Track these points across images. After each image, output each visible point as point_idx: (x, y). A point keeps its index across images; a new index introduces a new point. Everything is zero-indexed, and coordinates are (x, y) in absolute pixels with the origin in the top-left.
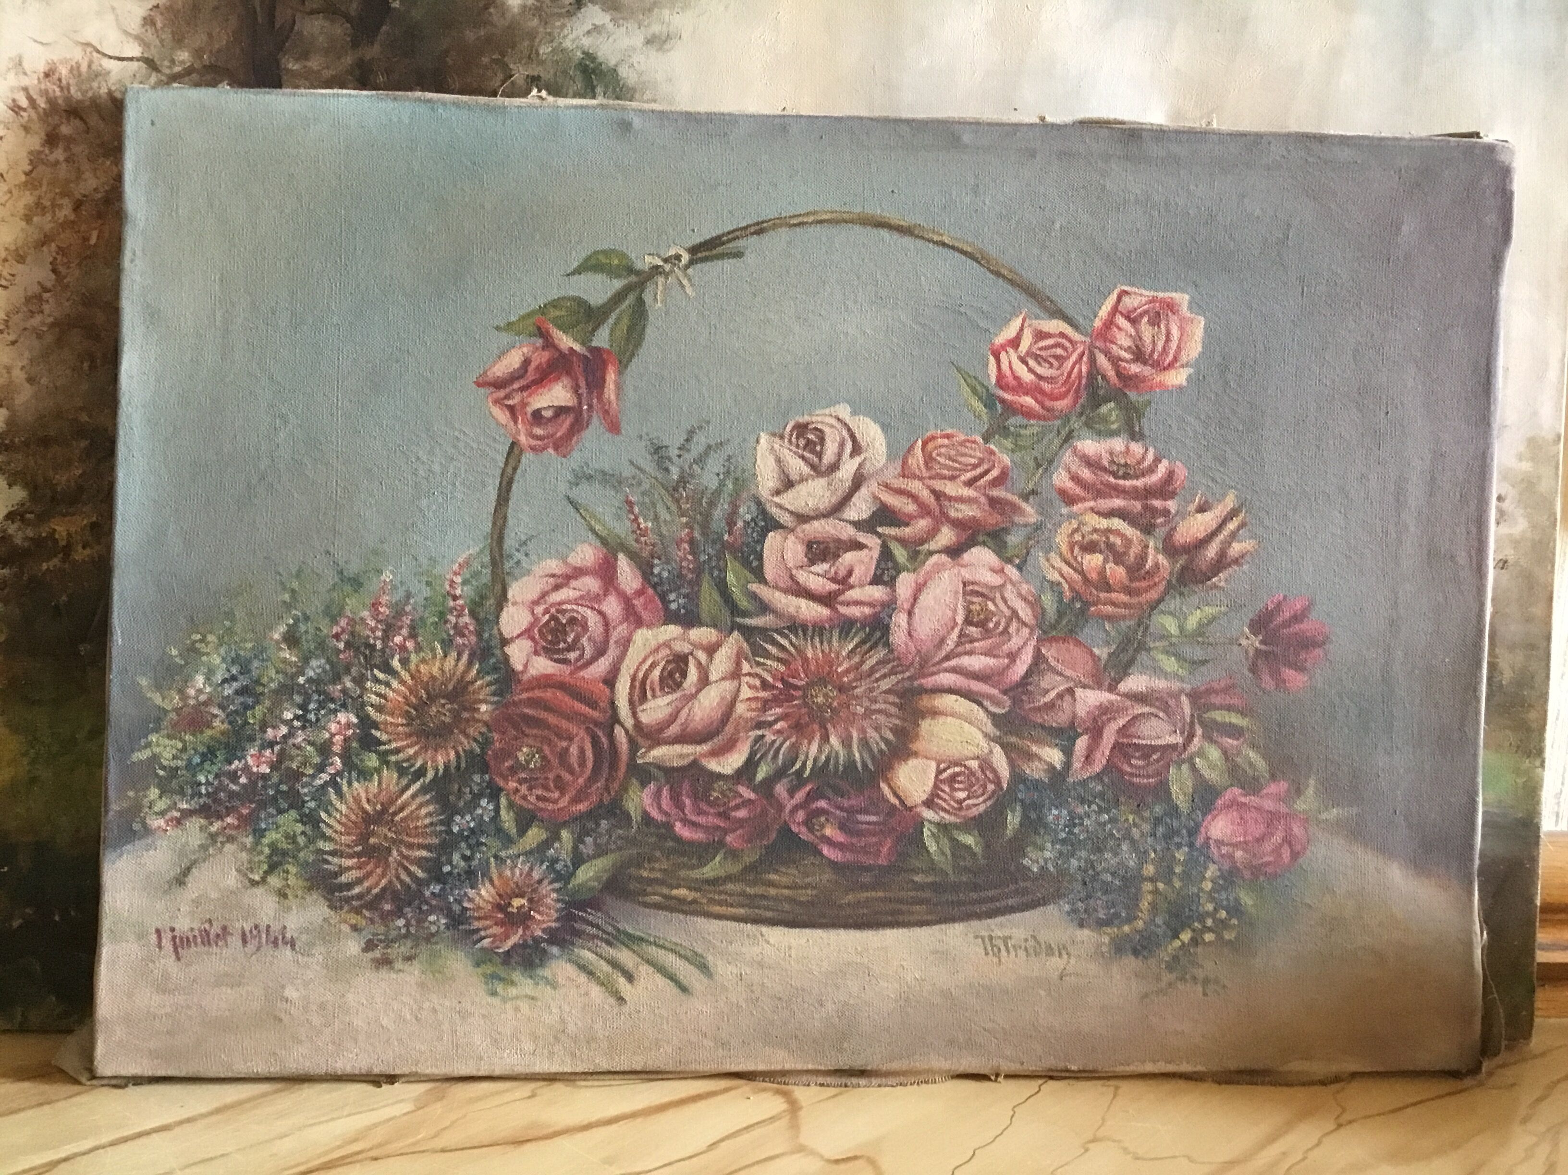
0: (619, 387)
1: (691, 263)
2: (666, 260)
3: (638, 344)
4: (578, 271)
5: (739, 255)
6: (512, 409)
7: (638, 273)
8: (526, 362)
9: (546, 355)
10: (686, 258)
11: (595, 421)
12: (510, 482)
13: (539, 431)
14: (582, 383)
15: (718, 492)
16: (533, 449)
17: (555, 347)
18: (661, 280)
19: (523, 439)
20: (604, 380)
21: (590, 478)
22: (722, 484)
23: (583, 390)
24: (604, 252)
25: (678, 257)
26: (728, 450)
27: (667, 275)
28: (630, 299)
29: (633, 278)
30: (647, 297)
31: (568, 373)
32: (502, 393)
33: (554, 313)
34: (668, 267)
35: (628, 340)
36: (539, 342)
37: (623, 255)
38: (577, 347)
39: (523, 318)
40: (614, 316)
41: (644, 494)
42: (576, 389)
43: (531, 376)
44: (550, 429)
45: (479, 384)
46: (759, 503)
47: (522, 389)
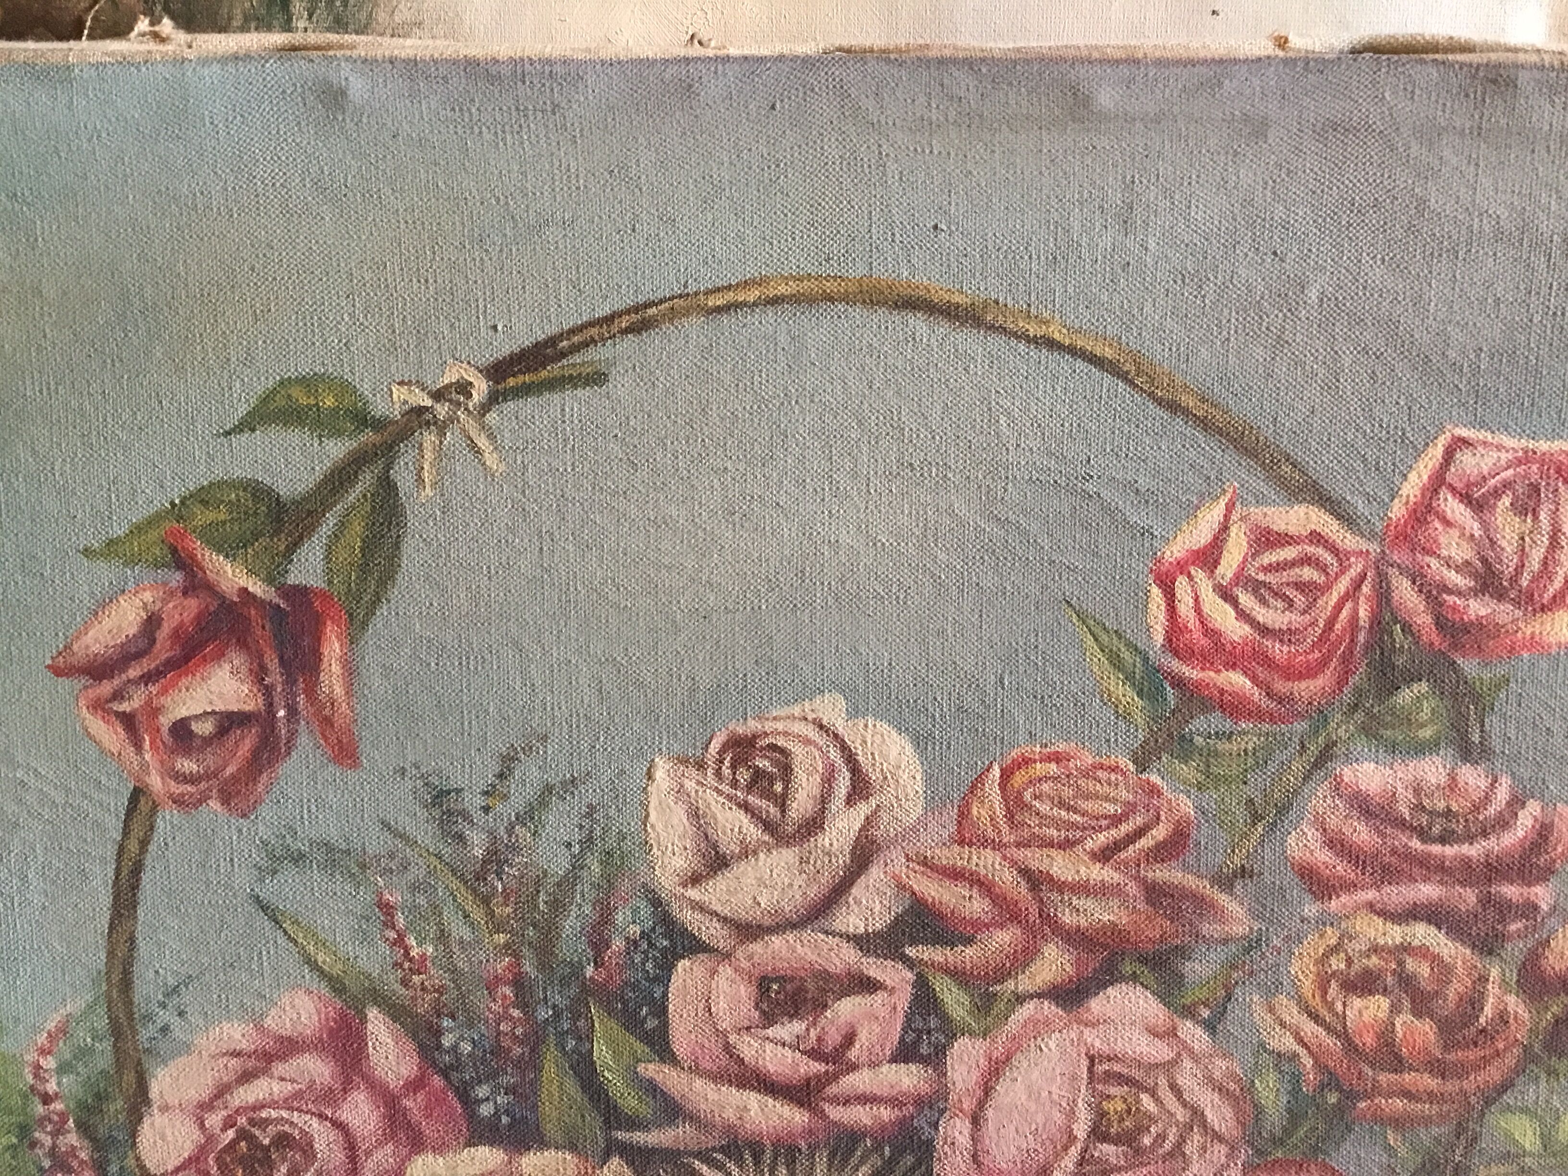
0: (350, 671)
1: (493, 399)
2: (438, 396)
3: (388, 577)
4: (247, 425)
5: (597, 378)
6: (128, 721)
7: (379, 425)
8: (152, 622)
9: (193, 605)
10: (481, 388)
11: (304, 740)
12: (137, 869)
13: (188, 766)
14: (273, 663)
15: (570, 881)
16: (179, 801)
17: (210, 588)
18: (429, 438)
19: (155, 782)
20: (317, 656)
21: (298, 858)
22: (577, 866)
23: (275, 677)
24: (302, 381)
25: (464, 388)
26: (588, 794)
27: (442, 429)
28: (366, 481)
29: (368, 436)
30: (403, 477)
31: (243, 644)
32: (106, 688)
33: (202, 517)
34: (442, 410)
35: (364, 569)
36: (176, 578)
37: (345, 388)
38: (257, 587)
39: (138, 530)
40: (331, 520)
41: (414, 888)
42: (259, 674)
43: (163, 650)
44: (211, 761)
45: (57, 671)
46: (656, 902)
47: (147, 678)
